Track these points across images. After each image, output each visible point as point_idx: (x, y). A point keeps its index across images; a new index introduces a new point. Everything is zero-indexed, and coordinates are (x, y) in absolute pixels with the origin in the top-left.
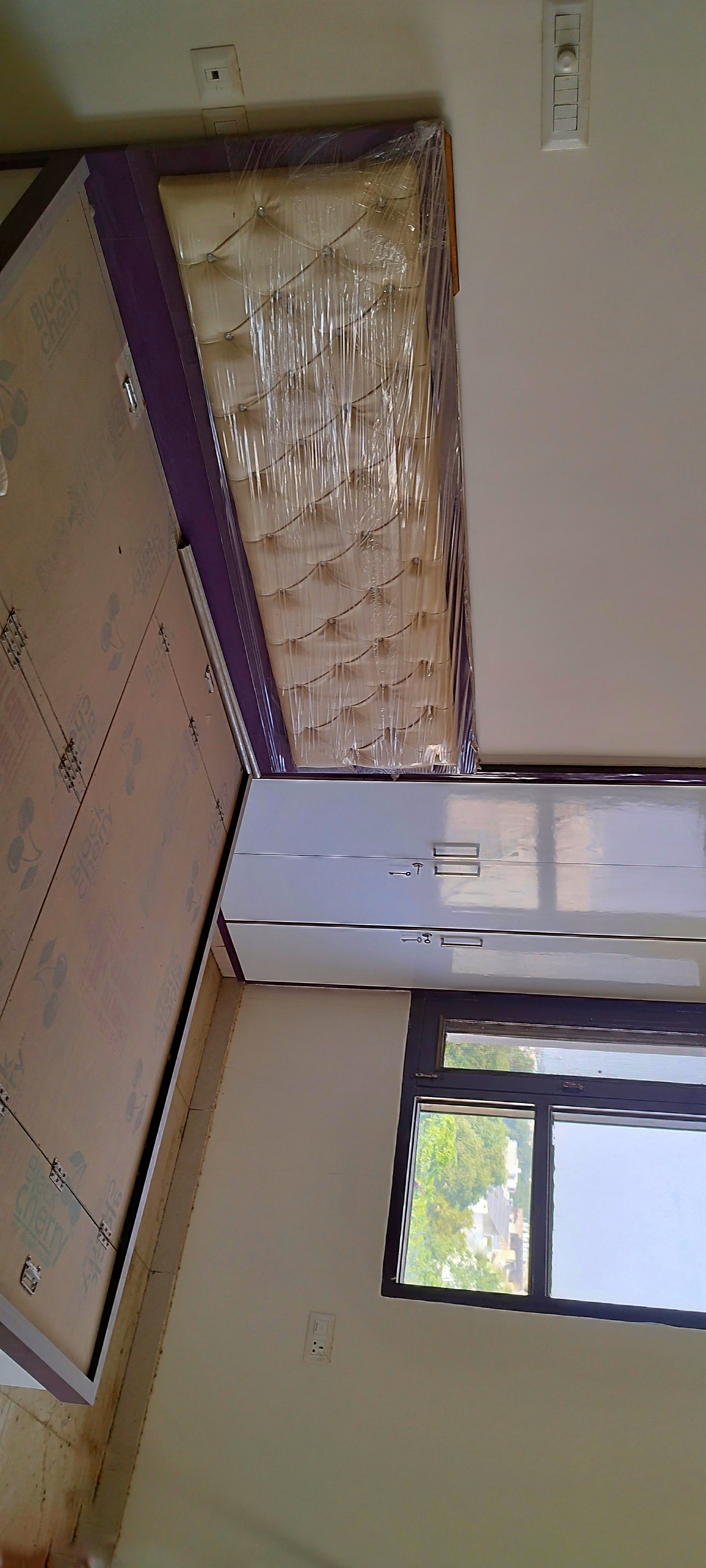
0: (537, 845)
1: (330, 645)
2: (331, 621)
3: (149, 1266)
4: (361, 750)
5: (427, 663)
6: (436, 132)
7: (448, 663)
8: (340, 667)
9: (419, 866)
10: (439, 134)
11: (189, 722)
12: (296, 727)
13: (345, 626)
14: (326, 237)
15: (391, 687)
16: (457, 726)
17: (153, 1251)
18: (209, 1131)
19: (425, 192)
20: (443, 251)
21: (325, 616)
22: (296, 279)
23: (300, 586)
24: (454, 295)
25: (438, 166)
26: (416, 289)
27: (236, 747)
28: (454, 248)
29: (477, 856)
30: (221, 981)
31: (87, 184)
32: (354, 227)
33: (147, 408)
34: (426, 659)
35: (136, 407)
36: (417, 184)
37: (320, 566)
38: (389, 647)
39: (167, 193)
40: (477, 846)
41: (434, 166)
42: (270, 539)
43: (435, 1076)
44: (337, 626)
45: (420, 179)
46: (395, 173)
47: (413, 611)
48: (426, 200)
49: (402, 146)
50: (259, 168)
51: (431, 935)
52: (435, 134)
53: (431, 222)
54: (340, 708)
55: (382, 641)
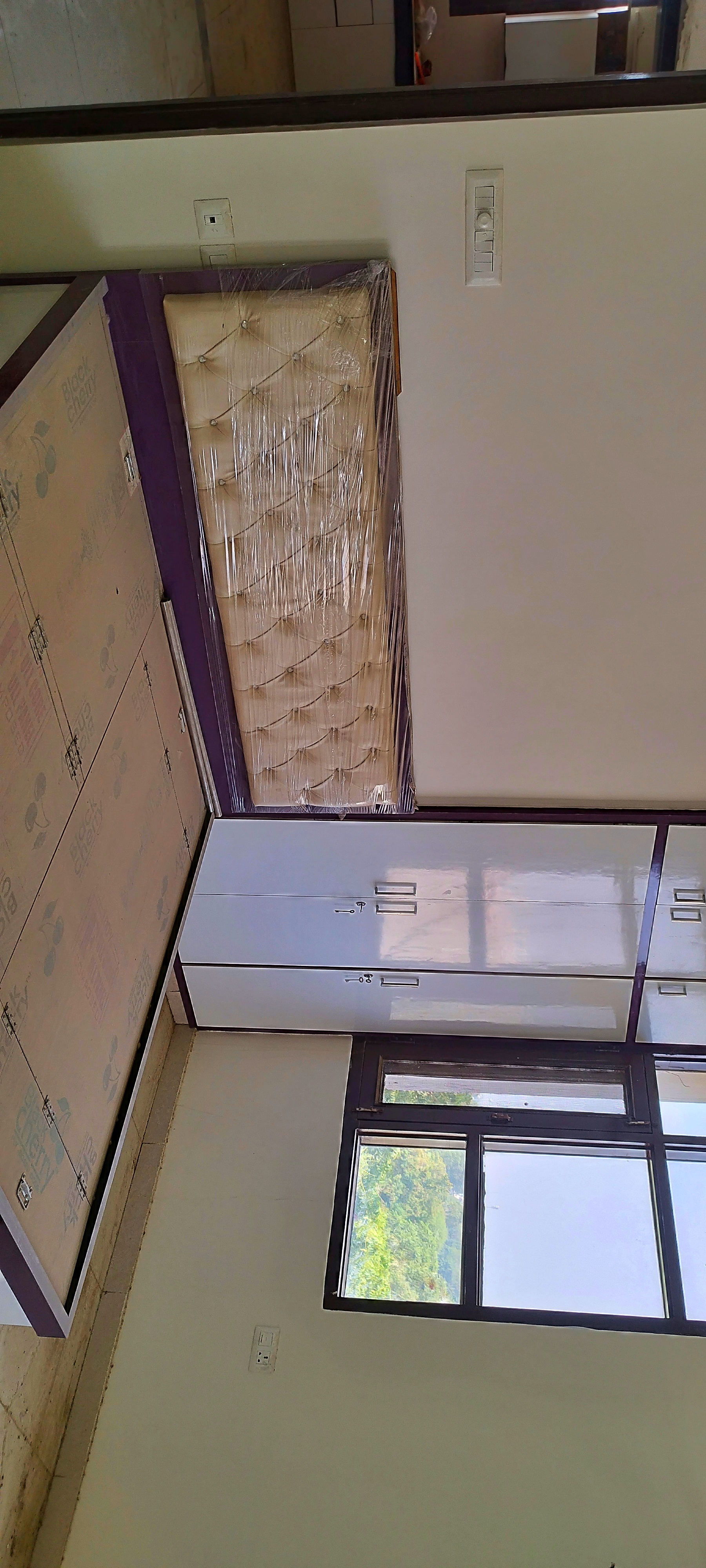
0: (467, 882)
1: (289, 690)
2: (290, 670)
3: (102, 1287)
4: (313, 789)
5: (372, 708)
6: (384, 268)
7: (389, 709)
8: (297, 712)
9: (362, 905)
10: (386, 270)
11: (165, 751)
12: (256, 769)
13: (302, 674)
14: (296, 345)
15: (341, 730)
16: (397, 771)
17: (106, 1273)
18: (161, 1163)
19: (375, 314)
20: (389, 359)
21: (286, 664)
22: (271, 378)
23: (265, 636)
24: (397, 396)
25: (386, 295)
26: (366, 389)
27: (202, 786)
28: (397, 357)
29: (414, 894)
30: (174, 1028)
31: (105, 299)
32: (319, 338)
33: (141, 480)
34: (371, 705)
35: (133, 478)
36: (369, 308)
37: (282, 620)
38: (339, 692)
39: (171, 306)
40: (414, 885)
41: (382, 294)
42: (241, 595)
43: (375, 1110)
44: (294, 675)
45: (372, 303)
46: (352, 298)
47: (361, 661)
48: (376, 320)
49: (358, 278)
50: (244, 291)
51: (372, 976)
52: (384, 270)
53: (380, 337)
54: (295, 749)
55: (334, 688)
